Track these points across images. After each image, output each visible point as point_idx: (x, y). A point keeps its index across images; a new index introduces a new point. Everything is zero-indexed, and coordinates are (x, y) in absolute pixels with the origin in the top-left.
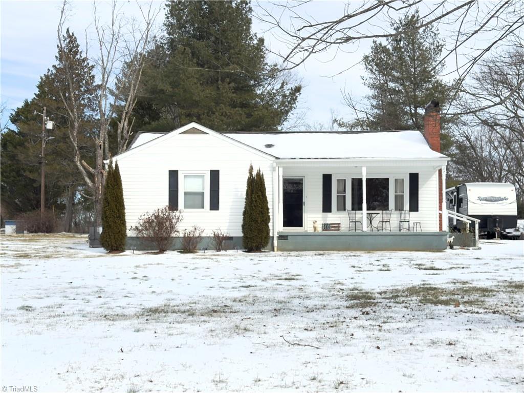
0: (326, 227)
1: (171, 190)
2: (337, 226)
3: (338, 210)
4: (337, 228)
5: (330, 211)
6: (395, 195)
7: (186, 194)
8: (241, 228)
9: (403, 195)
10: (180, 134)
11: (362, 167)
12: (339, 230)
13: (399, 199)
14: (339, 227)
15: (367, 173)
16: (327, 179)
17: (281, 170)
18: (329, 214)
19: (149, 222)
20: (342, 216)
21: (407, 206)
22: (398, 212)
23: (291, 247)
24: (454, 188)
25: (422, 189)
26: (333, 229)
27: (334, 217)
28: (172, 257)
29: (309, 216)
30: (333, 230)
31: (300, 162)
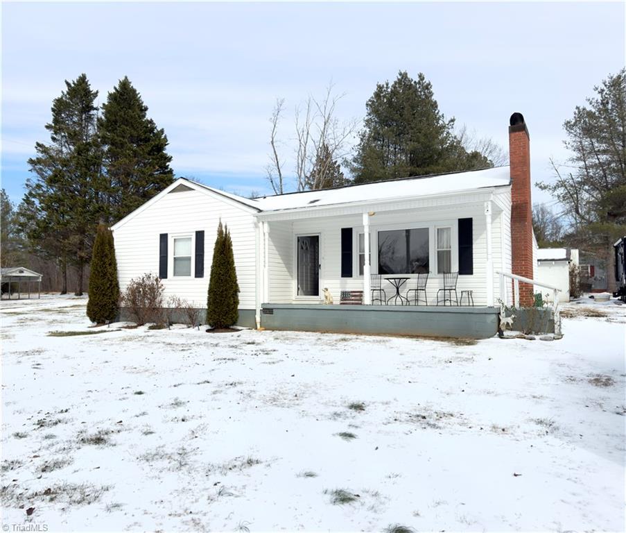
0: (345, 296)
1: (162, 255)
2: (359, 295)
3: (361, 273)
4: (358, 298)
5: (350, 275)
6: (438, 252)
9: (450, 251)
10: (170, 192)
11: (362, 214)
12: (360, 299)
13: (444, 257)
16: (347, 234)
18: (348, 280)
21: (455, 267)
22: (442, 275)
23: (276, 324)
24: (620, 240)
25: (477, 242)
26: (353, 298)
27: (355, 283)
30: (353, 300)
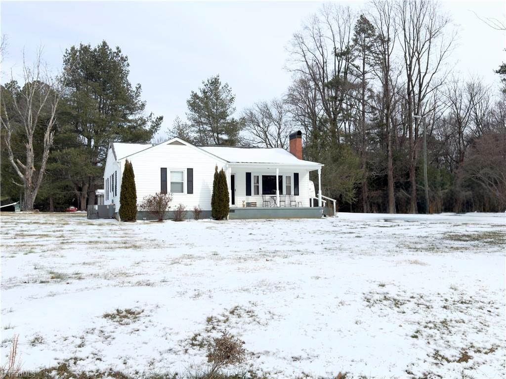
0: (248, 204)
1: (163, 180)
2: (255, 204)
3: (255, 194)
5: (250, 195)
6: (286, 186)
7: (172, 183)
8: (210, 205)
9: (290, 186)
10: (168, 144)
11: (276, 168)
12: (256, 206)
13: (288, 188)
14: (256, 204)
15: (279, 173)
16: (248, 175)
17: (230, 169)
18: (250, 197)
19: (150, 202)
20: (257, 198)
21: (293, 193)
22: (288, 195)
23: (237, 217)
25: (301, 182)
26: (252, 205)
27: (252, 199)
28: (169, 224)
29: (238, 198)
31: (237, 165)
